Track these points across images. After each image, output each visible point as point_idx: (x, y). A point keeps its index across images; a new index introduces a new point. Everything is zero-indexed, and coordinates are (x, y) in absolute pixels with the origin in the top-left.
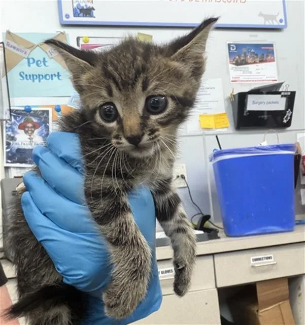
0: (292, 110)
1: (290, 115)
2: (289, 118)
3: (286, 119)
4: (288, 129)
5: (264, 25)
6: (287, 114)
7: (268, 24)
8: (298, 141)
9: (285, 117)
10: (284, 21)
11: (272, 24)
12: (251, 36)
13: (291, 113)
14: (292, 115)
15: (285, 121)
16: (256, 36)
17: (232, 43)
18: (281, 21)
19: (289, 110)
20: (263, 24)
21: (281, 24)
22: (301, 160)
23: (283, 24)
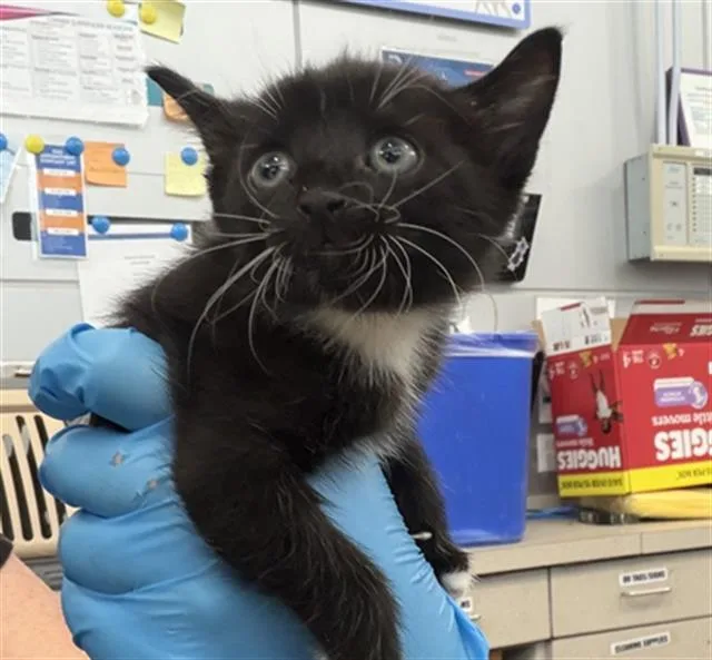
0: (529, 240)
1: (523, 252)
2: (521, 260)
3: (515, 260)
4: (518, 285)
5: (475, 14)
6: (518, 250)
7: (486, 12)
8: (539, 317)
9: (514, 255)
10: (523, 9)
11: (493, 13)
12: (441, 38)
13: (527, 247)
14: (528, 251)
15: (512, 267)
16: (453, 40)
17: (393, 50)
18: (516, 9)
19: (524, 239)
20: (472, 10)
21: (514, 16)
22: (545, 364)
23: (521, 16)
